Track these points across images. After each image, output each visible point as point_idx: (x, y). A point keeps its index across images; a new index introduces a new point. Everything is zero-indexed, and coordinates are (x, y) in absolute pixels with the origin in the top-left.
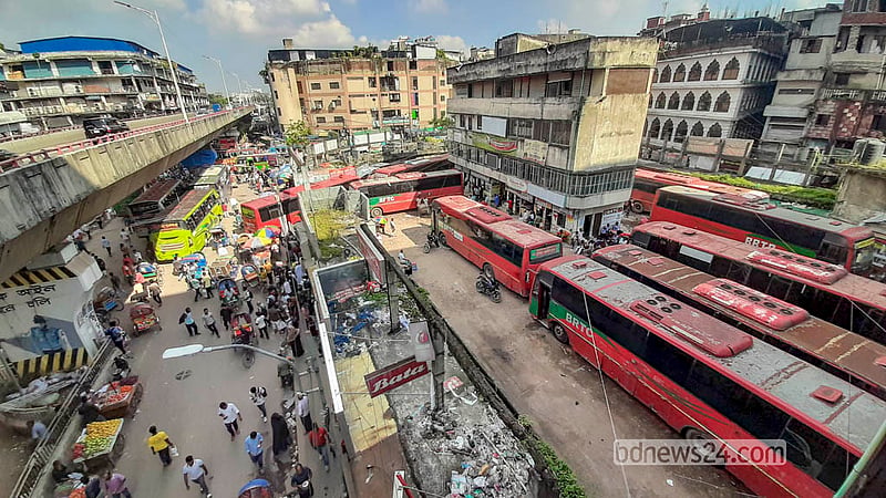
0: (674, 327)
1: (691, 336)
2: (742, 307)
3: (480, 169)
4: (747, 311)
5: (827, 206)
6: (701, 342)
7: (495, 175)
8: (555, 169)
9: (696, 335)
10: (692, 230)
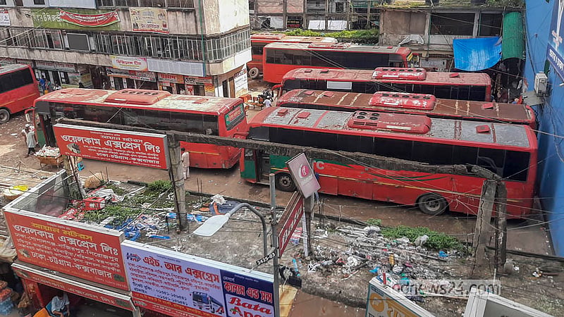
0: (388, 127)
1: (402, 128)
2: (405, 103)
3: (57, 56)
4: (408, 104)
5: (374, 41)
6: (409, 128)
7: (88, 59)
8: (182, 37)
9: (404, 126)
10: (325, 70)
